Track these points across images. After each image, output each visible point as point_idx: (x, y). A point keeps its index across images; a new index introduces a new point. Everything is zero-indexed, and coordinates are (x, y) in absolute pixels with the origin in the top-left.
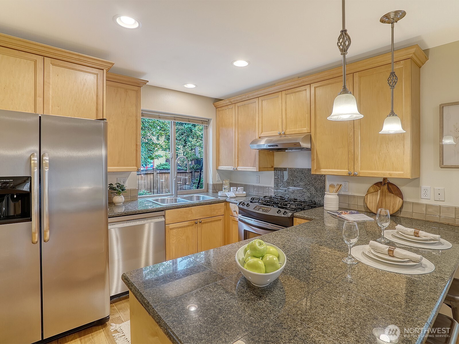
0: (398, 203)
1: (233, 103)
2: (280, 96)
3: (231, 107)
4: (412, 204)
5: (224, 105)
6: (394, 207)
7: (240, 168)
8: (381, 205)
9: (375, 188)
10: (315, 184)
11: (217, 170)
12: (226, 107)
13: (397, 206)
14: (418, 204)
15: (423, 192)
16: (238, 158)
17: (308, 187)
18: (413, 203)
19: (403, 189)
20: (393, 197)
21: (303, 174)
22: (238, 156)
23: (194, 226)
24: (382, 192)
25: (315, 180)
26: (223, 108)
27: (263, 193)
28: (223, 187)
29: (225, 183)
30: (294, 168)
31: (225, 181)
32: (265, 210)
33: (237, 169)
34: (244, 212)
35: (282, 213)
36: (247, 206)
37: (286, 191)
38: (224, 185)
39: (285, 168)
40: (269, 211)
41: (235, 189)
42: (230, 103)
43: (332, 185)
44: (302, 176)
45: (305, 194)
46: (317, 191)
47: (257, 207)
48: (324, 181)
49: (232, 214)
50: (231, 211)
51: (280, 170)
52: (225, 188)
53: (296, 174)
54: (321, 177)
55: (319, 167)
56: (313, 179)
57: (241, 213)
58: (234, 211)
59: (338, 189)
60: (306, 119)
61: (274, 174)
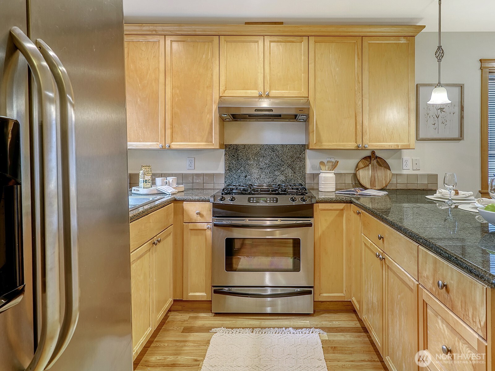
0: (388, 175)
1: (161, 33)
3: (155, 40)
4: (396, 176)
6: (386, 180)
8: (374, 180)
9: (364, 163)
10: (292, 164)
13: (389, 179)
14: (400, 175)
15: (404, 164)
17: (282, 169)
18: (397, 174)
19: (389, 161)
20: (384, 169)
21: (274, 151)
23: (151, 250)
24: (373, 166)
25: (292, 159)
26: (132, 38)
27: (204, 183)
28: (143, 178)
29: (145, 171)
30: (259, 145)
31: (144, 168)
32: (268, 200)
33: (169, 146)
34: (226, 211)
35: (299, 200)
36: (233, 201)
37: (246, 176)
38: (144, 175)
39: (245, 145)
40: (277, 201)
41: (165, 181)
42: (154, 32)
43: (322, 163)
44: (273, 154)
45: (278, 177)
46: (295, 172)
47: (252, 199)
48: (304, 159)
49: (191, 219)
50: (188, 215)
51: (235, 148)
52: (146, 181)
53: (263, 152)
54: (300, 154)
55: (319, 141)
56: (289, 157)
57: (220, 213)
58: (197, 214)
59: (334, 166)
60: (301, 80)
61: (225, 153)
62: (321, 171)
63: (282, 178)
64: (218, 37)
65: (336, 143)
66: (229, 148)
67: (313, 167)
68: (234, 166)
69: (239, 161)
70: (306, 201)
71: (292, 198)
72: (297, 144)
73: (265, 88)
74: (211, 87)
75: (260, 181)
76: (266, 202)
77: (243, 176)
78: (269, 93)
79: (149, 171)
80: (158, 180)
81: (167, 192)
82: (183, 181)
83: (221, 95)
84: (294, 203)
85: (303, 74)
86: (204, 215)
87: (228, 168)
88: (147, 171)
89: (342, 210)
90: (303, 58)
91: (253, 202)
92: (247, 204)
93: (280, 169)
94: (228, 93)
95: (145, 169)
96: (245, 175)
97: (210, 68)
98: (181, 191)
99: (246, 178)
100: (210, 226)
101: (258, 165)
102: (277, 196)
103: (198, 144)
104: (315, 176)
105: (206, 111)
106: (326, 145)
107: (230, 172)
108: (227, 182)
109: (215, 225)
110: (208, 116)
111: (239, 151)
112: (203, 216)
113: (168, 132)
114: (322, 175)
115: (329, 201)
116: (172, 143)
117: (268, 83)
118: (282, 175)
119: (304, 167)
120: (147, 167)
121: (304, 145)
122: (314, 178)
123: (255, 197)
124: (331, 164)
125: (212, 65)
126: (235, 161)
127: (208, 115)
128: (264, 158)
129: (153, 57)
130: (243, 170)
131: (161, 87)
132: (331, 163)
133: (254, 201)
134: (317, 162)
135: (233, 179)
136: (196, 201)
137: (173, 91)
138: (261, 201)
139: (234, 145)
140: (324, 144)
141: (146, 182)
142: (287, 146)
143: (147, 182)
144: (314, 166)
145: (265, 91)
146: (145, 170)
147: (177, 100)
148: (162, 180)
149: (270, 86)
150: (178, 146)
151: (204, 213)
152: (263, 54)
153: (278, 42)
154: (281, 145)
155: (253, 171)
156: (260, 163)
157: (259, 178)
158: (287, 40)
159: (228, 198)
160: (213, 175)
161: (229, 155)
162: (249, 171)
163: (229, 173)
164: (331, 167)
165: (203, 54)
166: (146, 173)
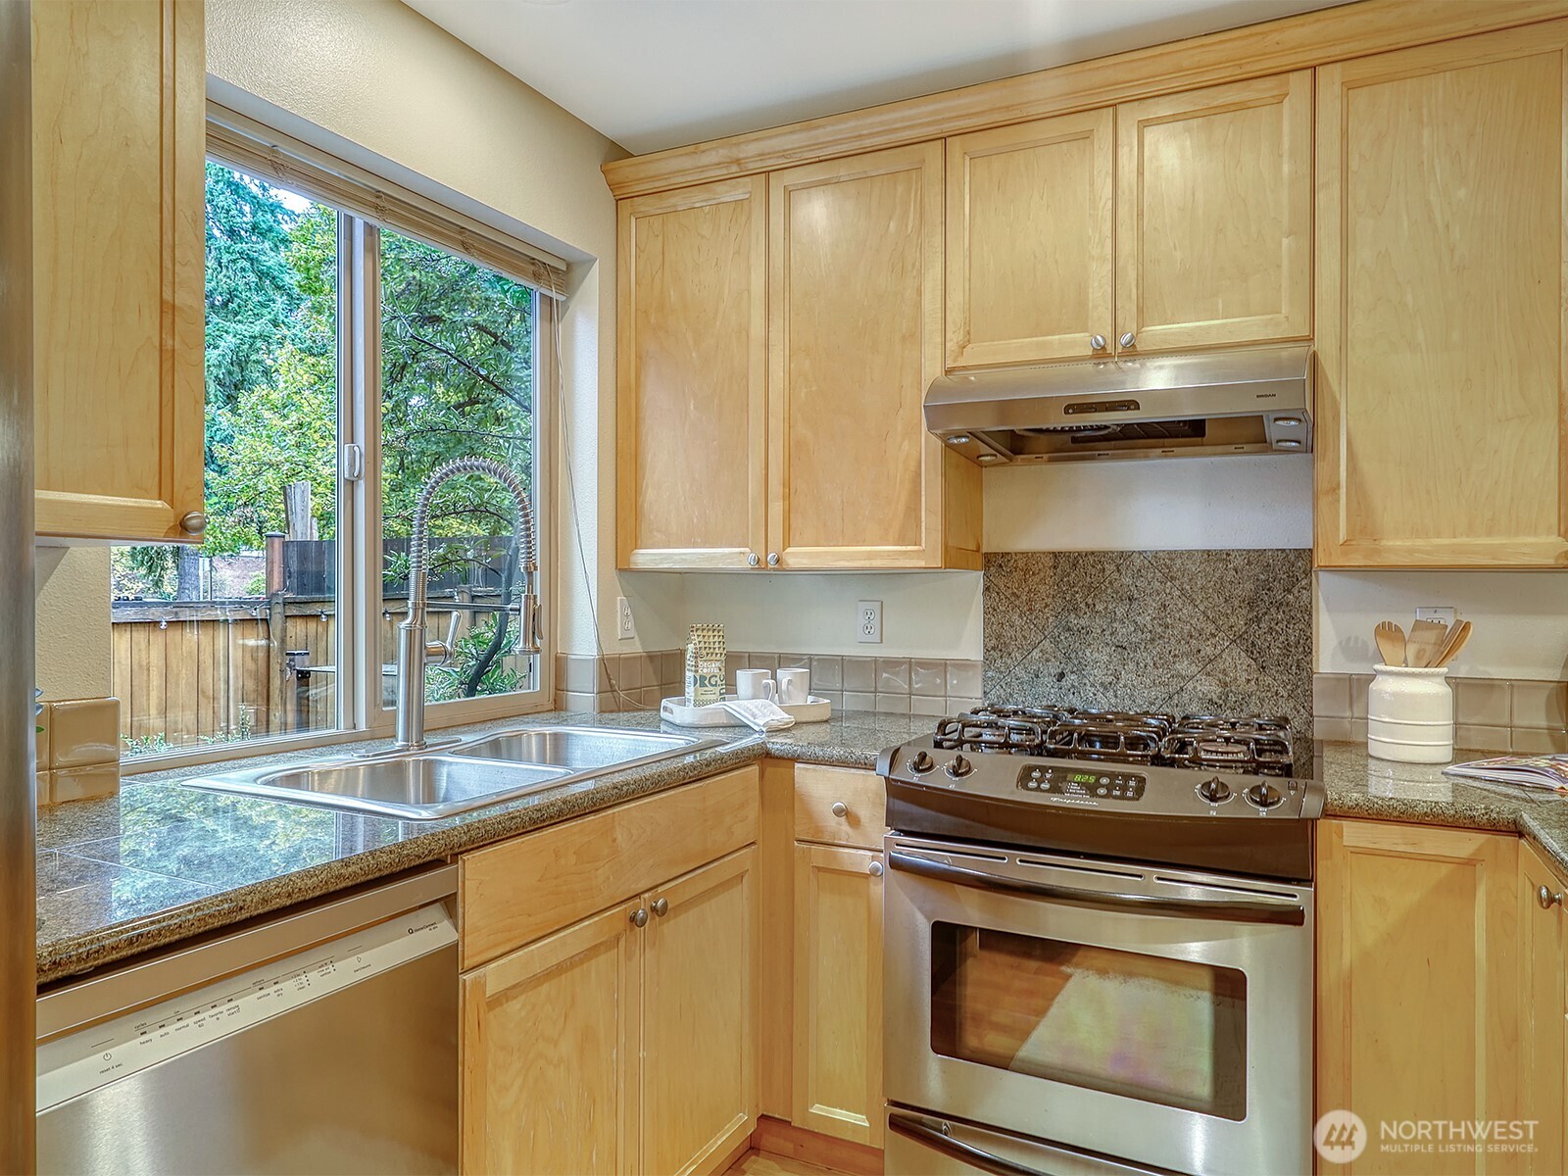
1: (754, 166)
2: (1104, 133)
3: (738, 194)
5: (679, 180)
7: (798, 557)
10: (1251, 631)
11: (625, 571)
12: (697, 198)
16: (787, 497)
17: (1209, 650)
22: (787, 484)
23: (622, 942)
25: (1252, 610)
26: (673, 201)
27: (910, 694)
28: (693, 668)
29: (702, 644)
30: (1113, 553)
31: (698, 636)
32: (1103, 786)
33: (778, 561)
34: (933, 813)
35: (1240, 794)
36: (962, 775)
37: (1061, 676)
38: (696, 657)
39: (1056, 555)
40: (1139, 791)
41: (764, 681)
42: (734, 168)
43: (1388, 632)
44: (1168, 591)
45: (1190, 686)
46: (1263, 668)
47: (1036, 774)
48: (1308, 611)
49: (819, 830)
50: (809, 815)
51: (1021, 564)
52: (703, 678)
53: (1128, 581)
54: (1289, 591)
55: (1364, 526)
56: (1237, 603)
57: (912, 820)
58: (838, 812)
59: (1448, 644)
60: (1279, 266)
61: (985, 585)
62: (1378, 667)
63: (1209, 687)
64: (939, 144)
65: (1455, 541)
66: (1000, 566)
67: (1349, 648)
68: (1019, 635)
69: (1036, 617)
70: (1272, 804)
71: (1210, 783)
72: (1274, 548)
73: (1120, 321)
74: (913, 337)
75: (1116, 696)
76: (1092, 789)
77: (1050, 675)
78: (1133, 337)
79: (717, 645)
80: (744, 678)
81: (755, 724)
82: (845, 684)
83: (950, 364)
84: (1214, 809)
85: (1285, 241)
86: (862, 820)
87: (994, 641)
88: (707, 645)
89: (1470, 863)
90: (1286, 168)
91: (1038, 789)
92: (1012, 793)
93: (1199, 651)
94: (979, 354)
95: (700, 639)
96: (1060, 671)
97: (914, 265)
98: (815, 720)
99: (1063, 683)
100: (880, 863)
101: (1107, 633)
102: (1144, 771)
103: (869, 552)
104: (1356, 687)
105: (899, 428)
106: (1400, 546)
107: (1001, 657)
108: (993, 692)
109: (895, 864)
110: (906, 445)
111: (1037, 579)
112: (859, 821)
113: (777, 508)
114: (1386, 686)
115: (1396, 814)
116: (789, 550)
117: (1130, 297)
118: (1208, 674)
119: (1306, 645)
120: (710, 633)
121: (1304, 550)
122: (1351, 696)
123: (1050, 768)
124: (1431, 636)
125: (918, 254)
126: (1020, 616)
127: (906, 442)
128: (1135, 605)
129: (734, 254)
130: (1050, 650)
131: (757, 354)
132: (1435, 632)
133: (1042, 786)
134: (1365, 625)
135: (1015, 683)
136: (835, 763)
137: (792, 366)
138: (1074, 787)
139: (1016, 554)
140: (1391, 543)
141: (703, 685)
142: (1228, 555)
143: (706, 682)
144: (1352, 644)
145: (1119, 330)
146: (700, 642)
147: (803, 395)
148: (757, 679)
149: (1140, 311)
150: (805, 561)
151: (864, 813)
152: (1109, 181)
153: (1174, 118)
154: (1204, 551)
155: (1088, 654)
156: (1115, 625)
157: (1110, 683)
158: (1215, 104)
159: (945, 760)
160: (942, 667)
161: (998, 594)
162: (1073, 656)
163: (999, 661)
164: (1429, 649)
165: (890, 219)
166: (704, 653)
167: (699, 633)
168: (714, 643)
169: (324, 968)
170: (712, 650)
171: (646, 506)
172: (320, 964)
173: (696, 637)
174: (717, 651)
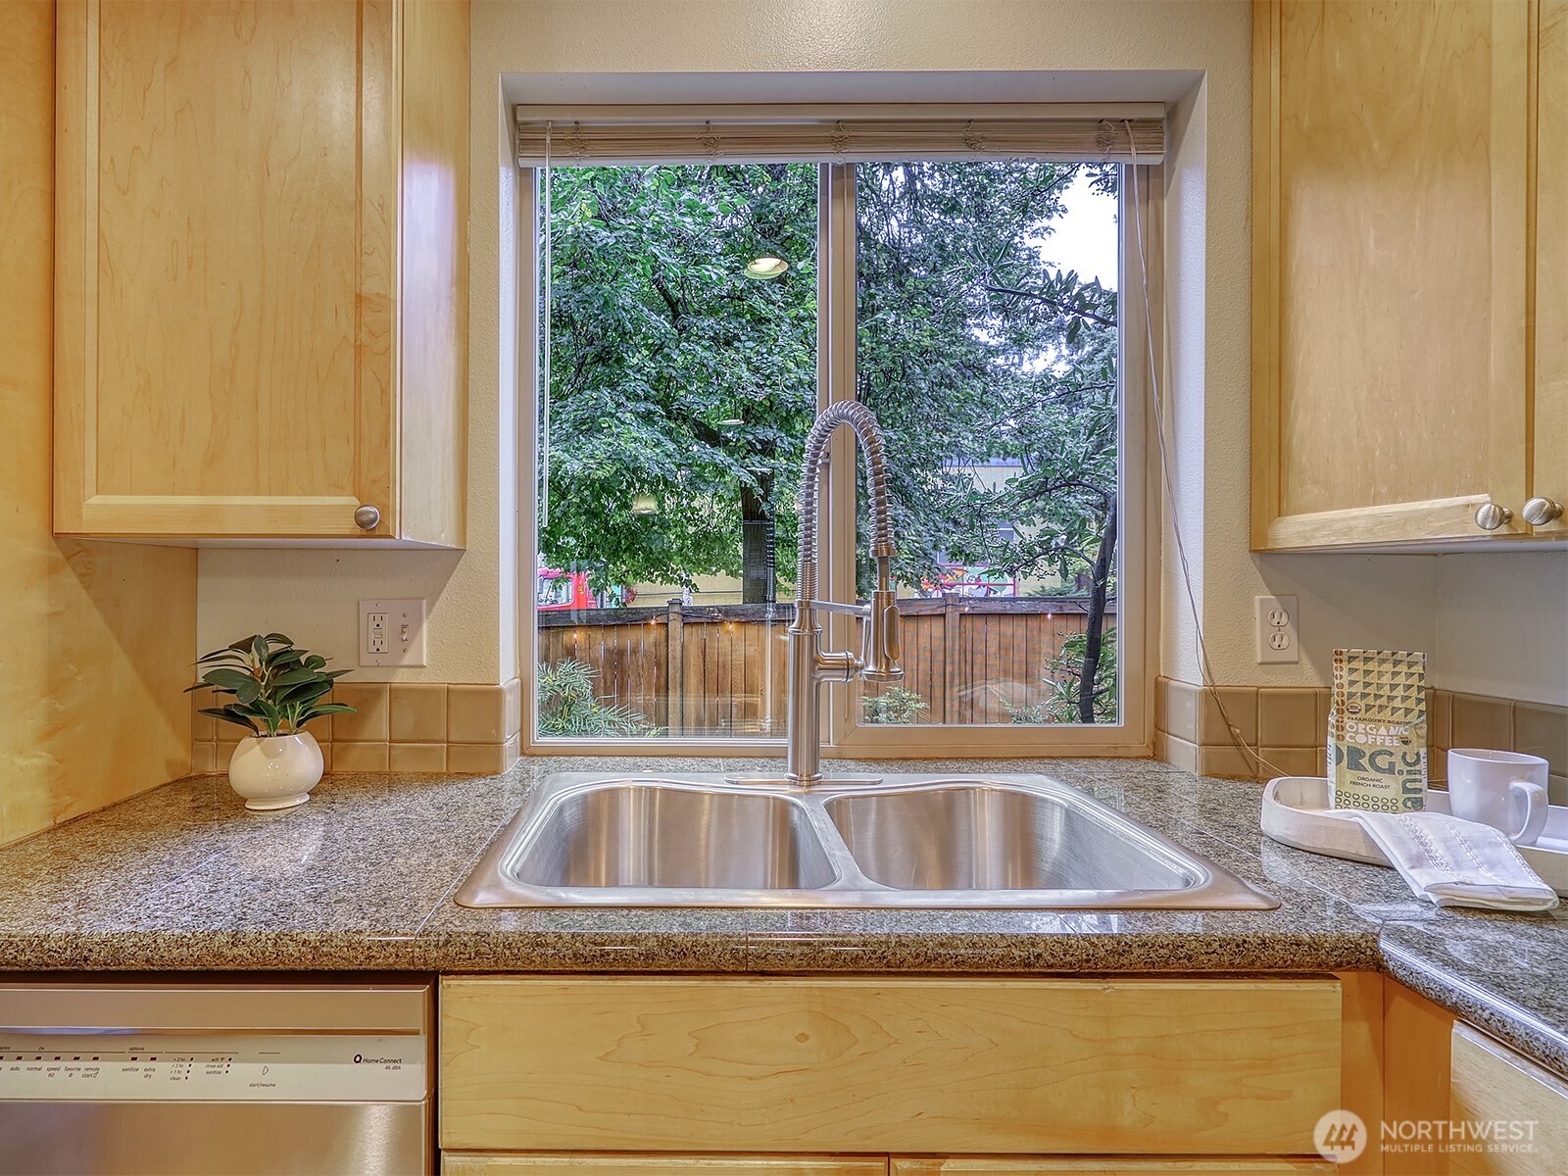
11: (1267, 556)
28: (1335, 731)
29: (1359, 687)
31: (1354, 670)
41: (1515, 784)
52: (1355, 752)
80: (1462, 766)
95: (1357, 676)
113: (1554, 396)
120: (1388, 667)
141: (1355, 765)
143: (1364, 761)
146: (1355, 682)
166: (1361, 704)
167: (1357, 664)
168: (1393, 687)
169: (217, 1064)
170: (1383, 701)
171: (1295, 441)
172: (215, 1056)
173: (1345, 673)
174: (1397, 703)
